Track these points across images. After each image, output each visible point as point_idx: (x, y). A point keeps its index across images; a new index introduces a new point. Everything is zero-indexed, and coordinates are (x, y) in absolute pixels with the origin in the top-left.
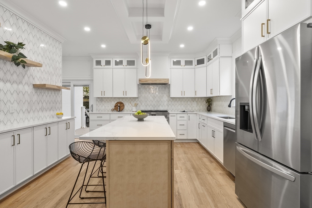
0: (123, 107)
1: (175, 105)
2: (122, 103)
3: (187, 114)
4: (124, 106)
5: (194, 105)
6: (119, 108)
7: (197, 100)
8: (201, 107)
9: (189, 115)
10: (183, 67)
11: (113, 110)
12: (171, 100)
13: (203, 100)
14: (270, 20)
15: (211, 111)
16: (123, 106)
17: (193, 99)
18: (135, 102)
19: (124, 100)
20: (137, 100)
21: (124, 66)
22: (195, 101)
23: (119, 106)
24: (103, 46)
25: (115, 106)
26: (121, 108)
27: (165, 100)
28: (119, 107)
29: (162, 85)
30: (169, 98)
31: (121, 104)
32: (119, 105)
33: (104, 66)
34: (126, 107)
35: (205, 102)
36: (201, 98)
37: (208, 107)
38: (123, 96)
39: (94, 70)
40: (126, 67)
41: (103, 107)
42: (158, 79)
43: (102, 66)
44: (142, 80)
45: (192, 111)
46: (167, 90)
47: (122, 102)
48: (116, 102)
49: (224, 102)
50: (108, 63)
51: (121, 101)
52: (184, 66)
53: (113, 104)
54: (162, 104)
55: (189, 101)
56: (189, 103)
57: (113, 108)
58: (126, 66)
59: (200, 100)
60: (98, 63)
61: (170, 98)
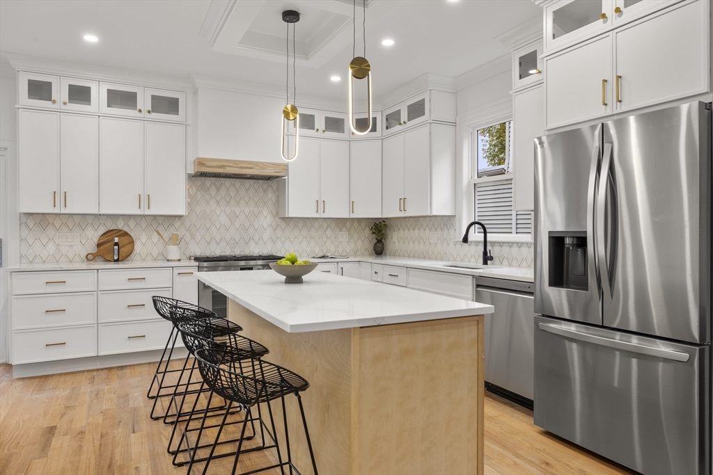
0: (129, 246)
1: (292, 240)
2: (126, 234)
3: (338, 263)
4: (132, 242)
5: (341, 240)
6: (116, 252)
7: (348, 225)
8: (359, 243)
9: (340, 265)
10: (320, 134)
11: (90, 258)
12: (283, 224)
13: (363, 224)
14: (620, 77)
15: (385, 255)
16: (129, 243)
17: (340, 223)
18: (172, 231)
19: (132, 223)
20: (179, 223)
21: (140, 111)
22: (344, 229)
23: (116, 244)
24: (91, 38)
25: (99, 245)
26: (124, 250)
27: (266, 225)
28: (116, 247)
29: (256, 181)
30: (277, 219)
31: (123, 238)
32: (116, 240)
33: (65, 103)
34: (138, 247)
35: (367, 232)
36: (360, 220)
37: (376, 244)
38: (138, 212)
39: (22, 113)
40: (148, 116)
41: (51, 248)
42: (257, 164)
43: (54, 102)
44: (208, 164)
45: (344, 254)
46: (271, 195)
47: (126, 229)
48: (102, 230)
49: (427, 231)
50: (80, 94)
51: (120, 225)
52: (324, 131)
53: (92, 236)
54: (256, 238)
55: (329, 229)
56: (329, 232)
57: (93, 249)
58: (149, 112)
59: (356, 225)
60: (40, 90)
61: (280, 220)
